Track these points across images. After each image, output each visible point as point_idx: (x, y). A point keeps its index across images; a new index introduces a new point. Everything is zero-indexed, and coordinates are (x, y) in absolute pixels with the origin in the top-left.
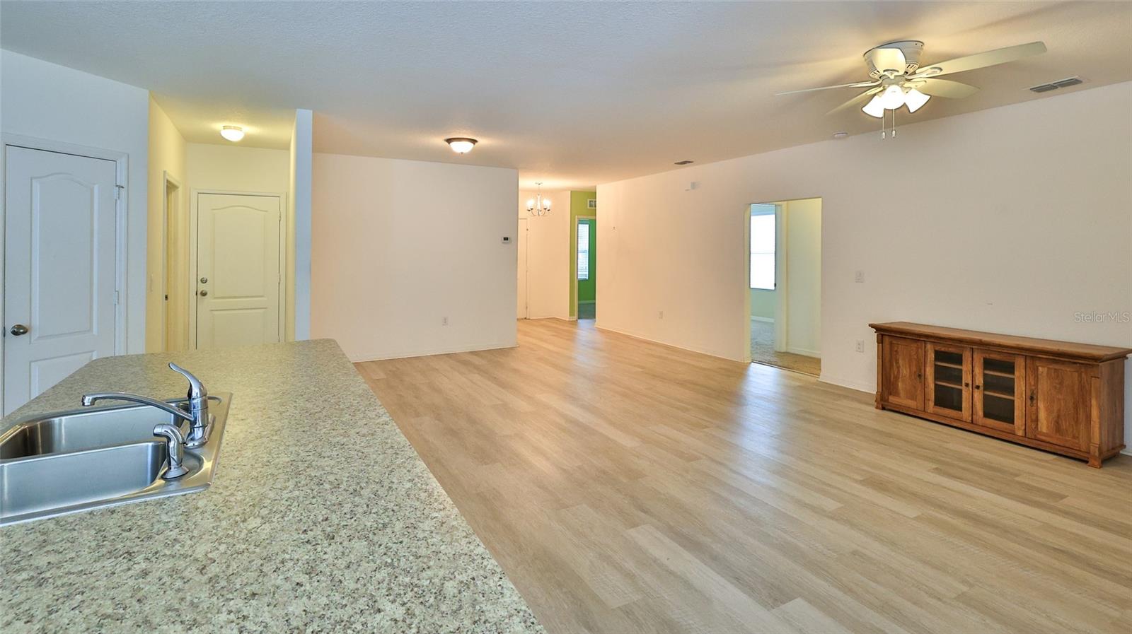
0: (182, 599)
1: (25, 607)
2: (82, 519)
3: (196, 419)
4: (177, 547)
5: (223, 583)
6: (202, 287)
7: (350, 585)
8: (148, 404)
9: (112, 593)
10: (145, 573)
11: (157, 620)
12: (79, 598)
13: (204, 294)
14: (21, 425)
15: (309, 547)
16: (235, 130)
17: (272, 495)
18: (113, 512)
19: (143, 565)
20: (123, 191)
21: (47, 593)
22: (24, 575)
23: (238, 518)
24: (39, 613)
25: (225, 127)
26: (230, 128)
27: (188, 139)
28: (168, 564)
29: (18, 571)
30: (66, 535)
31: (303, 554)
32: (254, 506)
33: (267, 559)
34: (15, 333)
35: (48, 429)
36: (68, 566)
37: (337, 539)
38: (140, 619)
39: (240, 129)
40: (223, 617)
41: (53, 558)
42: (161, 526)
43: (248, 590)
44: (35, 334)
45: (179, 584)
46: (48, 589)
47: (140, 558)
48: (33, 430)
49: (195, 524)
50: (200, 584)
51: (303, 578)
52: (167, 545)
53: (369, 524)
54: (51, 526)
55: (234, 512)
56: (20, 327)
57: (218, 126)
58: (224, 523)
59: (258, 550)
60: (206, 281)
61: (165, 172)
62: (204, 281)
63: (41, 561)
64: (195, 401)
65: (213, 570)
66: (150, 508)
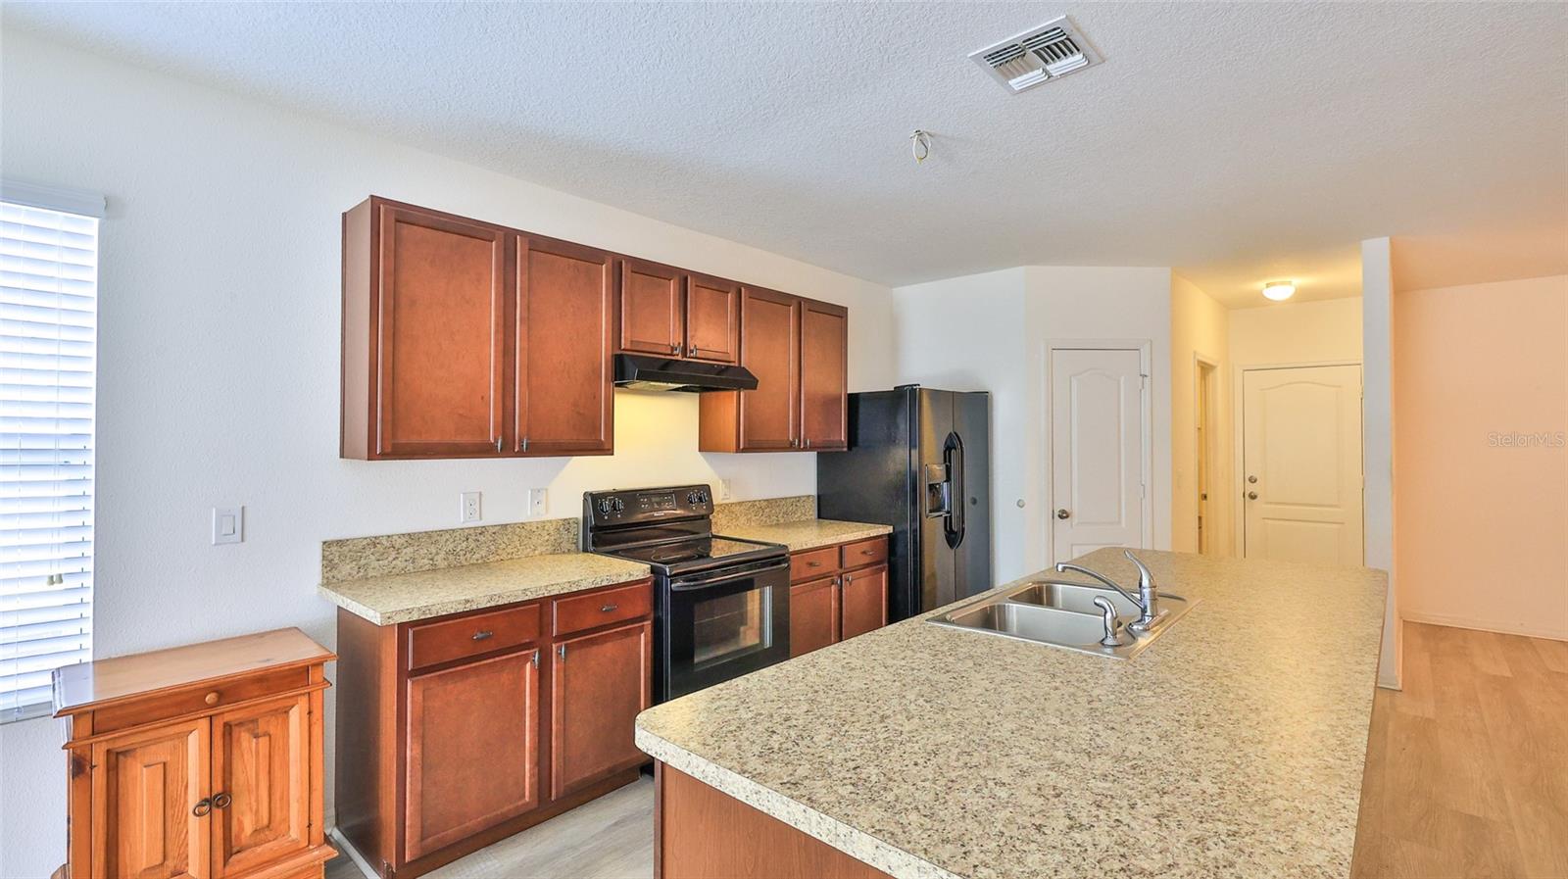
0: (1069, 710)
1: (993, 676)
2: (1040, 648)
3: (1146, 607)
4: (1084, 684)
5: (1098, 714)
6: (1251, 488)
7: (1188, 757)
8: (1116, 590)
9: (1035, 689)
10: (1056, 688)
11: (1048, 712)
12: (1017, 684)
13: (1253, 497)
14: (1034, 583)
15: (1176, 724)
16: (1280, 288)
17: (1175, 683)
18: (1058, 651)
19: (1057, 684)
20: (1147, 380)
21: (1004, 675)
22: (999, 663)
23: (1136, 686)
24: (997, 681)
25: (1268, 285)
26: (1273, 284)
27: (1228, 308)
28: (1072, 690)
29: (996, 660)
30: (1027, 653)
31: (1166, 726)
32: (1155, 683)
33: (1138, 716)
34: (1061, 517)
35: (1050, 591)
36: (1020, 668)
37: (1205, 730)
38: (1041, 707)
39: (1290, 283)
40: (1086, 729)
41: (1015, 661)
42: (1081, 669)
43: (1111, 725)
44: (1075, 519)
45: (1072, 702)
46: (1006, 673)
47: (1058, 680)
48: (1040, 589)
49: (1104, 677)
50: (1084, 707)
51: (1155, 738)
52: (1078, 680)
53: (1244, 734)
54: (1022, 645)
55: (1136, 681)
56: (1064, 511)
57: (1260, 285)
58: (1123, 685)
59: (1135, 709)
60: (1255, 481)
61: (1195, 352)
62: (1253, 480)
63: (1009, 660)
64: (1144, 590)
65: (1096, 705)
66: (1081, 657)
